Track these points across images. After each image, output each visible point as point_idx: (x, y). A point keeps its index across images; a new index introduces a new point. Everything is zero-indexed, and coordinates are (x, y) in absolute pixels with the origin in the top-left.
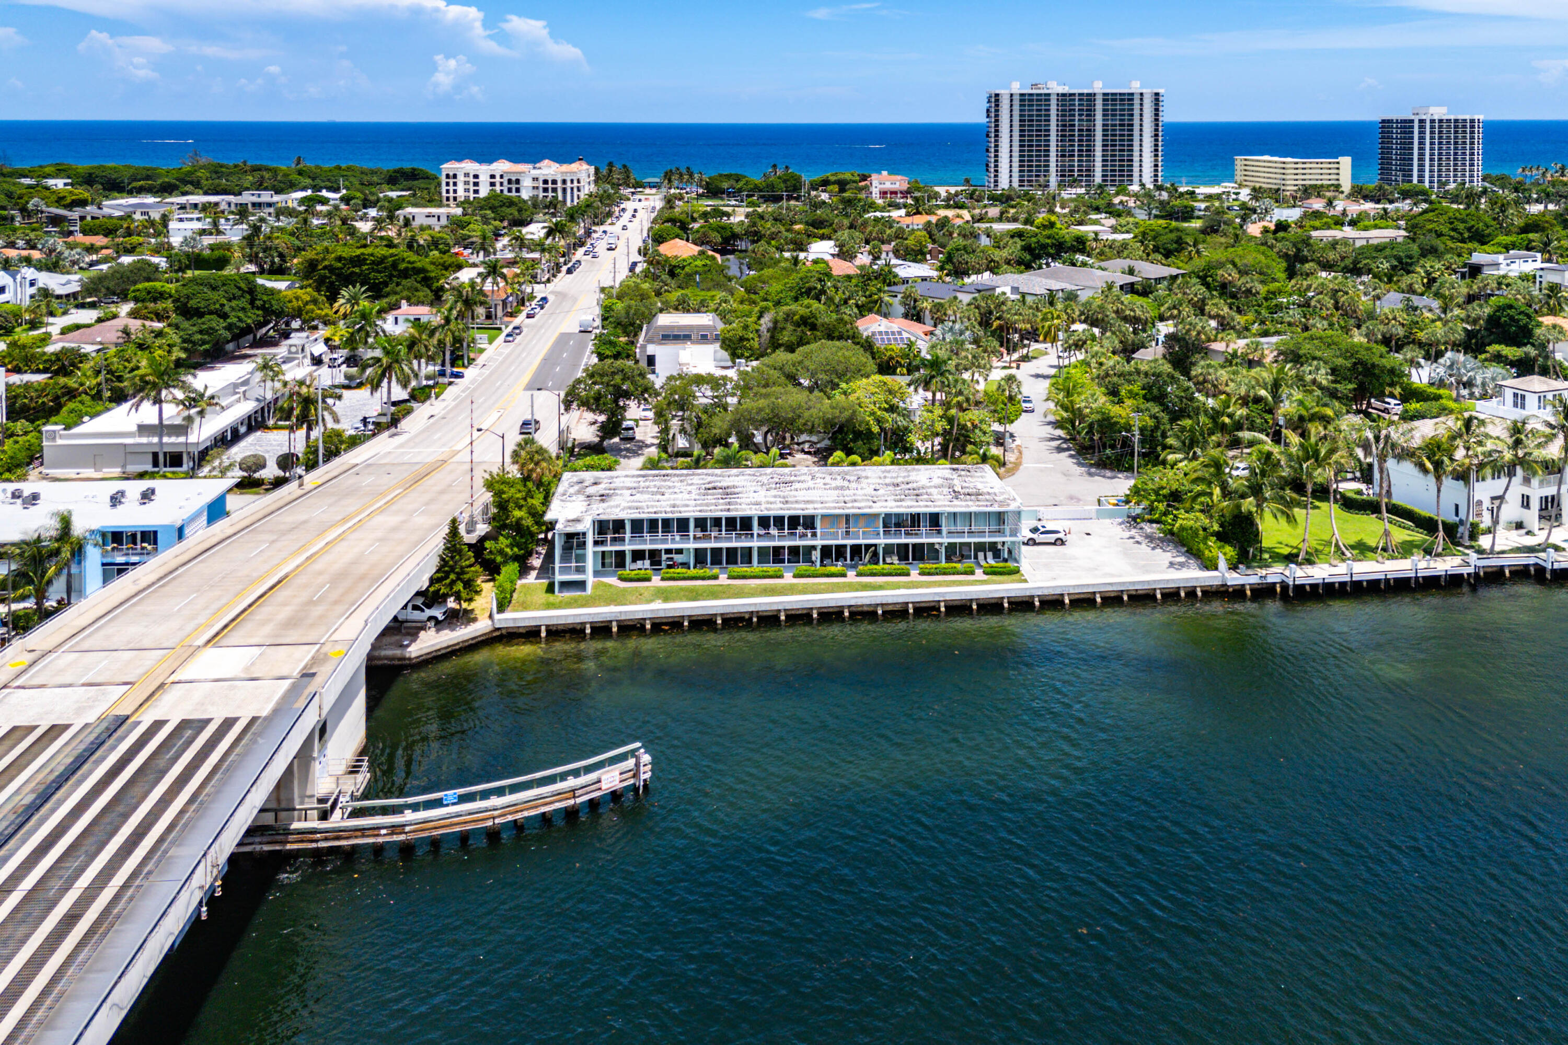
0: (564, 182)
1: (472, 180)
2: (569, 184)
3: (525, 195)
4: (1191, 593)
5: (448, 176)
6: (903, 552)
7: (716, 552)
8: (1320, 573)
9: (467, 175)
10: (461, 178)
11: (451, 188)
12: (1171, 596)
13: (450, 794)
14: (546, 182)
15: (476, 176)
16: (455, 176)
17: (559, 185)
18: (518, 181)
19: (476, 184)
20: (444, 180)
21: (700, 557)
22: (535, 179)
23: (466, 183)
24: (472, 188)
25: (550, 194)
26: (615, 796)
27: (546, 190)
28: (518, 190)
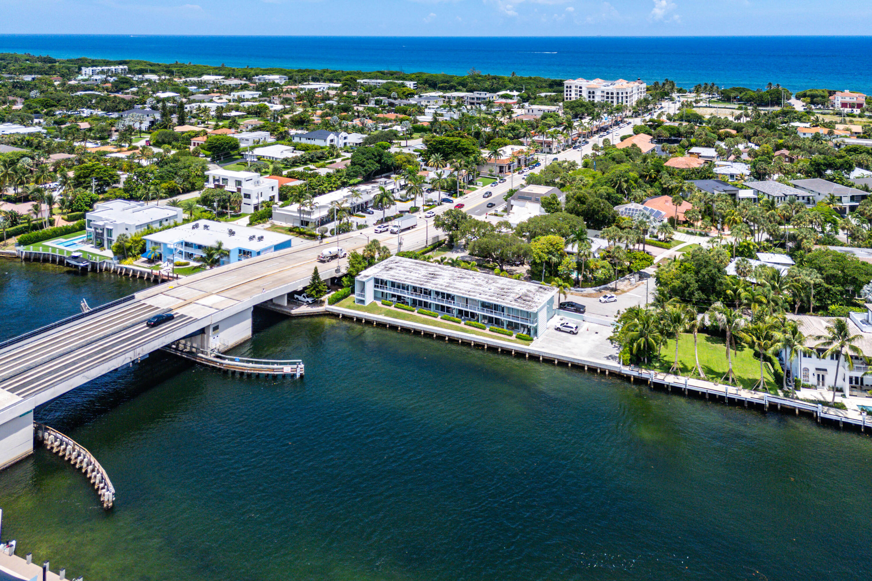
0: (618, 93)
1: (578, 89)
2: (620, 95)
3: (597, 100)
4: (603, 372)
5: (567, 87)
6: (491, 320)
7: (420, 302)
8: (670, 380)
9: (576, 87)
10: (573, 88)
11: (569, 93)
12: (592, 370)
14: (608, 93)
15: (581, 88)
16: (570, 87)
17: (615, 95)
18: (593, 93)
19: (580, 92)
20: (565, 89)
21: (415, 303)
22: (603, 92)
23: (576, 91)
24: (579, 94)
25: (610, 100)
26: (284, 376)
27: (608, 98)
28: (593, 97)
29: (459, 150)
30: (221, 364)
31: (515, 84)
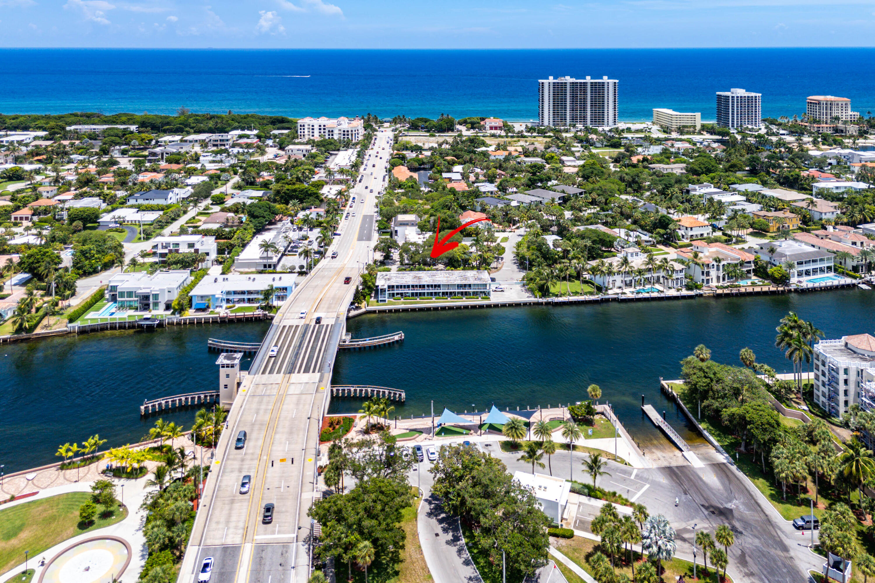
0: (352, 131)
1: (311, 127)
2: (354, 132)
3: (336, 137)
4: (530, 304)
5: (301, 126)
6: (462, 293)
7: (417, 293)
8: (561, 299)
9: (309, 125)
10: (306, 127)
11: (302, 131)
12: (525, 304)
13: (368, 339)
14: (344, 131)
15: (313, 126)
16: (304, 126)
17: (350, 132)
18: (332, 131)
19: (313, 129)
20: (299, 127)
21: (413, 294)
22: (340, 130)
23: (309, 128)
24: (311, 131)
25: (346, 136)
26: (397, 341)
27: (344, 135)
28: (332, 135)
29: (310, 195)
30: (358, 345)
31: (239, 123)
